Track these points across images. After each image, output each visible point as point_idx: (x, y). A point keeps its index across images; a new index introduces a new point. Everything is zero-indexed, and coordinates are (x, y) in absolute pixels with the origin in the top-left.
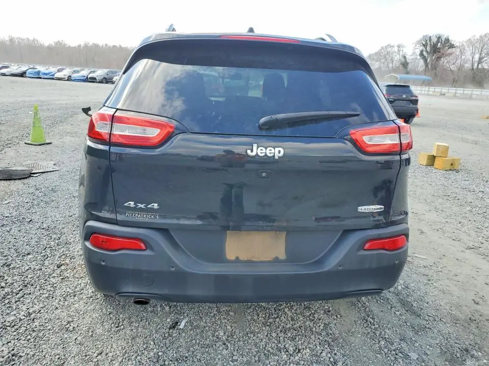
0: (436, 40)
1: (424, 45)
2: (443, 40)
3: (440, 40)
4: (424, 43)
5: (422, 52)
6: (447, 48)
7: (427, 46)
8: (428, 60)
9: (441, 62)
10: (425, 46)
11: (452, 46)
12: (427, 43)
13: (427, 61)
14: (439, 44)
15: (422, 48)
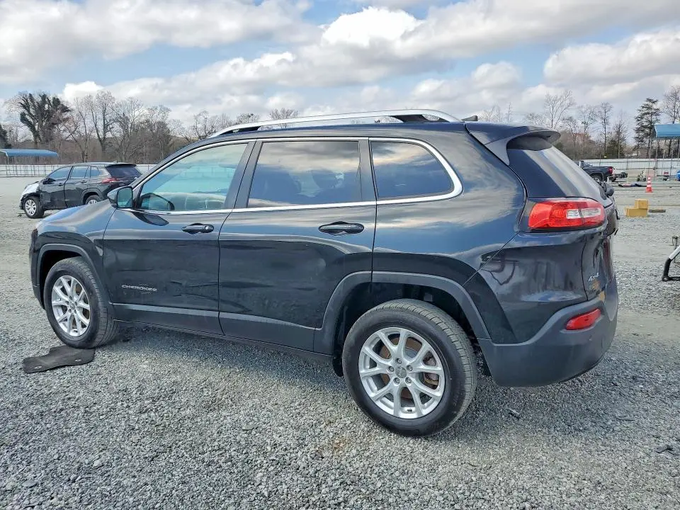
0: (40, 99)
1: (24, 106)
2: (51, 99)
3: (47, 100)
4: (23, 102)
5: (23, 115)
6: (59, 111)
7: (29, 107)
8: (36, 127)
9: (56, 131)
10: (26, 106)
11: (65, 109)
12: (27, 103)
13: (34, 128)
14: (46, 106)
15: (22, 110)
